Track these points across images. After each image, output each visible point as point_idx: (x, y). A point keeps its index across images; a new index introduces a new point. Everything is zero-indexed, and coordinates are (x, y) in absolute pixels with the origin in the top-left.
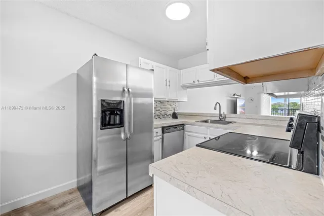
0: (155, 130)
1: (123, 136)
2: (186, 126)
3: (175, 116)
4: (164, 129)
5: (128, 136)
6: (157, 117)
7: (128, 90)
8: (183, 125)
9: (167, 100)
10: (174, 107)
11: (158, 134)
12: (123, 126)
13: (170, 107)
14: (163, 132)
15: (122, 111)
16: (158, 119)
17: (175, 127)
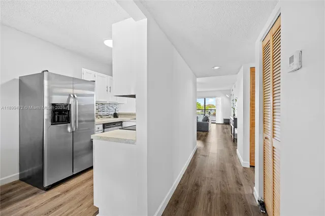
0: (97, 127)
1: (69, 129)
2: (124, 123)
3: (116, 115)
4: (105, 126)
5: (74, 129)
6: (99, 117)
7: (74, 96)
8: (121, 122)
9: (108, 102)
10: (115, 108)
11: (99, 129)
12: (70, 123)
13: (111, 108)
14: (104, 128)
15: (69, 111)
16: (100, 118)
17: (114, 124)
